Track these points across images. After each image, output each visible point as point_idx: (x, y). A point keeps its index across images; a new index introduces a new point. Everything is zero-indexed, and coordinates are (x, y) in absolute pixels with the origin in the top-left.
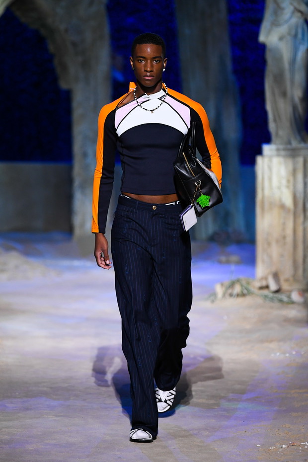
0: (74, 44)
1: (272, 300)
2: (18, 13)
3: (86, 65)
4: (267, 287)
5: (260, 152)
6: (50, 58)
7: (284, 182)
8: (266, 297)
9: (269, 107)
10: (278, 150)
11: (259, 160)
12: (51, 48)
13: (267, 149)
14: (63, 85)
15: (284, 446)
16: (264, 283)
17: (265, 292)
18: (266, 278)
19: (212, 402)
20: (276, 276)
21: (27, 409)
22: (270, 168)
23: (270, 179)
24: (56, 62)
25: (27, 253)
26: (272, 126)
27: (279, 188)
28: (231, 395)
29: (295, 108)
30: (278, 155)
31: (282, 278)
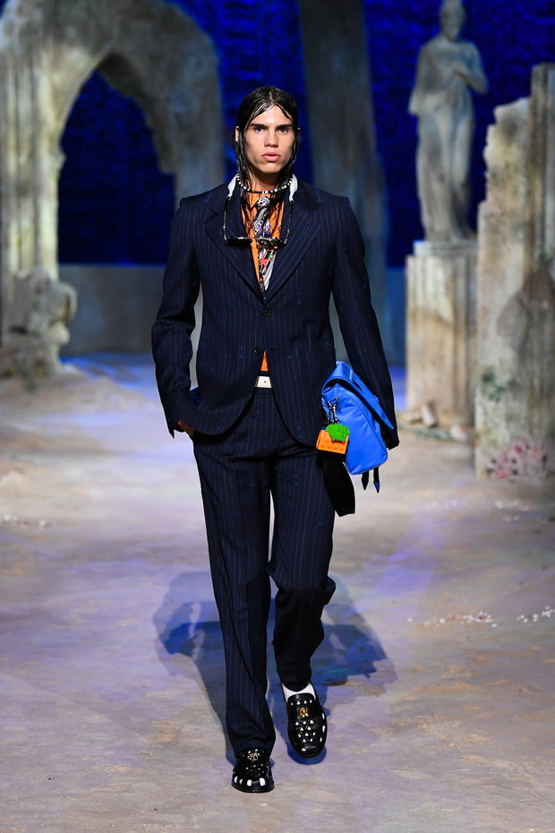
0: (178, 117)
1: (427, 436)
2: (106, 78)
3: (193, 142)
4: (420, 421)
5: (410, 251)
6: (148, 133)
7: (442, 289)
8: (419, 433)
9: (422, 194)
10: (434, 249)
11: (410, 261)
12: (149, 122)
13: (420, 248)
14: (165, 168)
15: (442, 621)
16: (416, 416)
17: (418, 427)
18: (418, 409)
19: (351, 565)
20: (432, 407)
21: (118, 575)
22: (424, 271)
23: (424, 285)
24: (156, 139)
25: (120, 379)
26: (426, 219)
27: (436, 296)
28: (375, 557)
29: (454, 197)
30: (434, 255)
31: (439, 409)
